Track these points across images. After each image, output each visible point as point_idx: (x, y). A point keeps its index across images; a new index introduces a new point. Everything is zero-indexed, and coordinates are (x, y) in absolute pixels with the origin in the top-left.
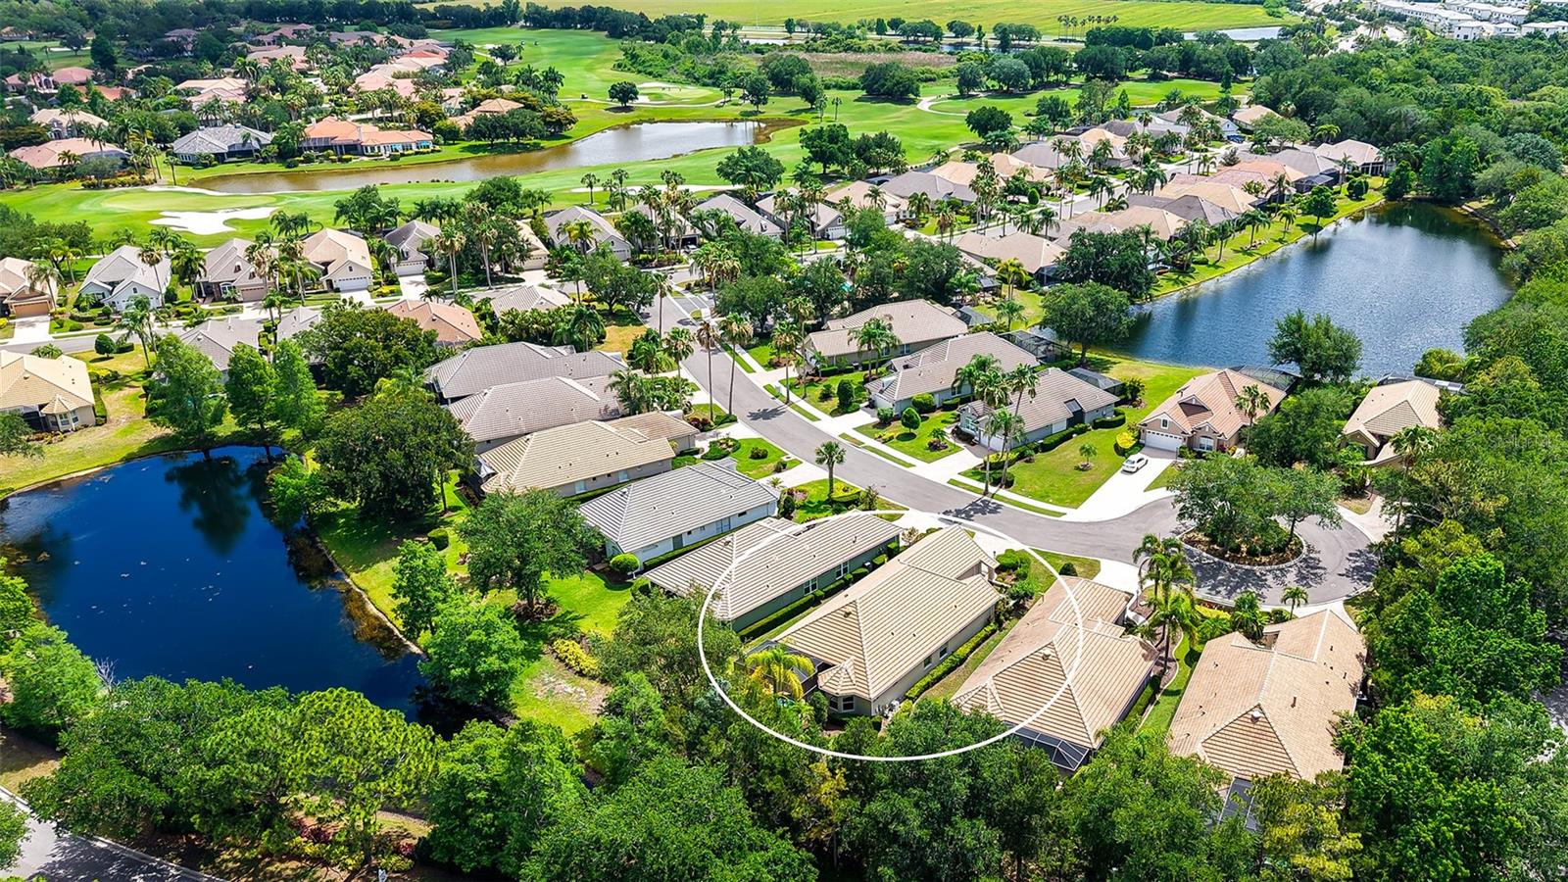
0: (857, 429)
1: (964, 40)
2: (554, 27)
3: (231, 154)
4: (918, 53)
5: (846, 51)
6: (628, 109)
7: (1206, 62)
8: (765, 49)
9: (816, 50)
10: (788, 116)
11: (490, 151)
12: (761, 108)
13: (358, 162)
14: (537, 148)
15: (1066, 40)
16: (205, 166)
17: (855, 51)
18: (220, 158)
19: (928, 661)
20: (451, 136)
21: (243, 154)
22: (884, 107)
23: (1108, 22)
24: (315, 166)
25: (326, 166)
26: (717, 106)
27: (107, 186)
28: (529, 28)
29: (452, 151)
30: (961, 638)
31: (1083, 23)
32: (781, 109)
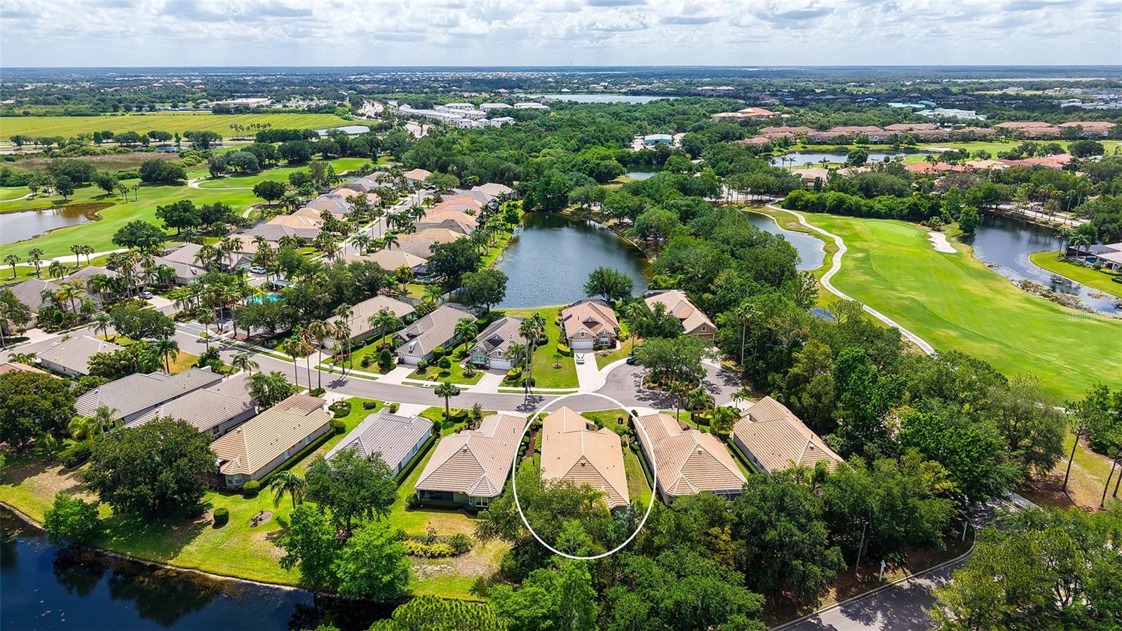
0: (409, 377)
1: (166, 143)
7: (356, 147)
8: (14, 158)
10: (94, 201)
12: (69, 197)
15: (238, 140)
17: (91, 154)
22: (166, 189)
26: (28, 199)
31: (248, 129)
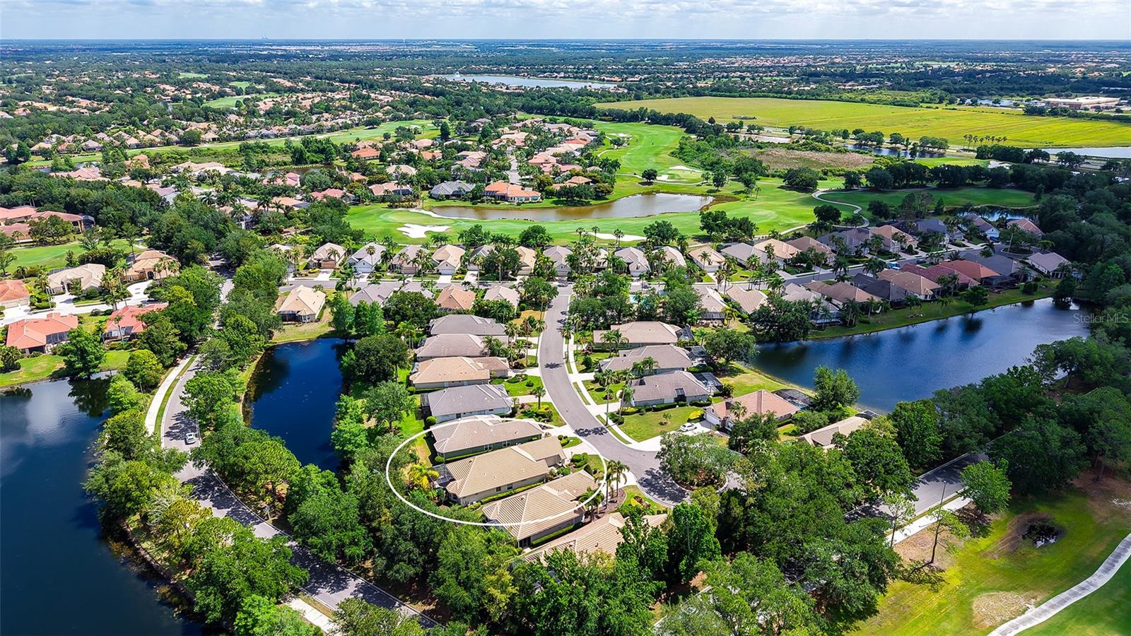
1: (897, 145)
2: (661, 124)
3: (453, 195)
4: (857, 154)
5: (811, 150)
6: (650, 184)
9: (793, 149)
11: (565, 204)
12: (720, 188)
13: (504, 204)
14: (588, 204)
15: (967, 150)
16: (440, 200)
18: (448, 197)
19: (499, 489)
20: (550, 194)
21: (458, 195)
23: (999, 141)
24: (484, 205)
25: (489, 205)
27: (396, 207)
28: (649, 124)
29: (547, 202)
30: (520, 484)
31: (981, 140)
32: (730, 190)
